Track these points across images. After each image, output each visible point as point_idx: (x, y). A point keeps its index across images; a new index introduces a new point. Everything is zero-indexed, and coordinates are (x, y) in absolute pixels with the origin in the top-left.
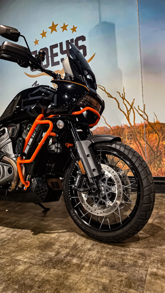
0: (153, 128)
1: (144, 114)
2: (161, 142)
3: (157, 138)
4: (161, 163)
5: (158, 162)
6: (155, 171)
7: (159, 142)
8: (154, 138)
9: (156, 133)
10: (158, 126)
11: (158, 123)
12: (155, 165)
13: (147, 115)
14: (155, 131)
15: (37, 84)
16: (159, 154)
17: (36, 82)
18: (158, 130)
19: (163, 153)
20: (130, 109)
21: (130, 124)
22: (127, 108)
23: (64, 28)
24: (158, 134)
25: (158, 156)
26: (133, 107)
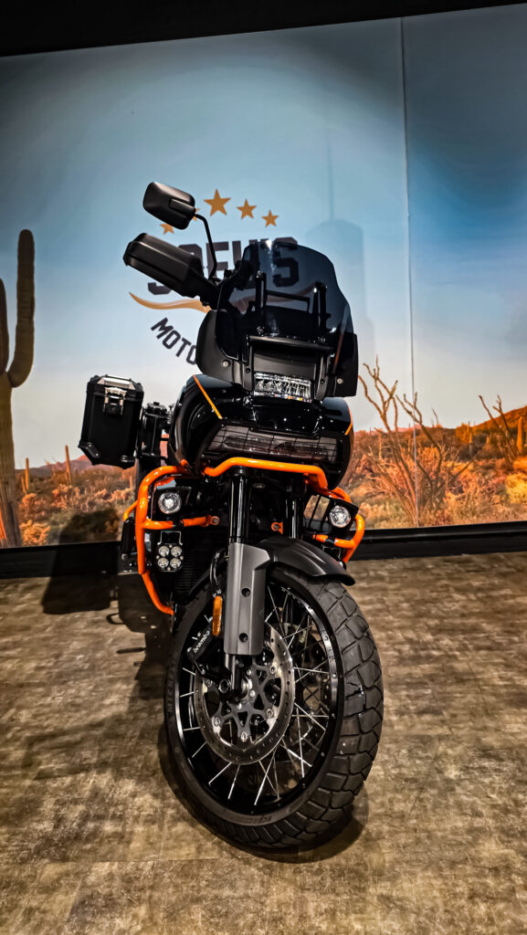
0: (430, 437)
1: (413, 411)
2: (443, 464)
3: (438, 455)
4: (442, 501)
5: (438, 500)
6: (432, 517)
7: (440, 463)
8: (431, 456)
9: (436, 446)
10: (439, 435)
11: (439, 429)
12: (431, 504)
13: (419, 413)
14: (433, 442)
15: (167, 325)
16: (439, 485)
17: (165, 320)
18: (439, 442)
19: (447, 482)
20: (389, 400)
21: (388, 428)
22: (382, 397)
23: (247, 210)
24: (438, 448)
25: (437, 489)
26: (394, 396)
